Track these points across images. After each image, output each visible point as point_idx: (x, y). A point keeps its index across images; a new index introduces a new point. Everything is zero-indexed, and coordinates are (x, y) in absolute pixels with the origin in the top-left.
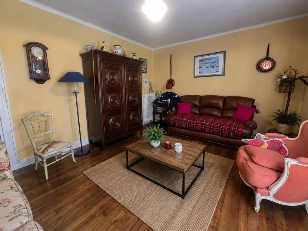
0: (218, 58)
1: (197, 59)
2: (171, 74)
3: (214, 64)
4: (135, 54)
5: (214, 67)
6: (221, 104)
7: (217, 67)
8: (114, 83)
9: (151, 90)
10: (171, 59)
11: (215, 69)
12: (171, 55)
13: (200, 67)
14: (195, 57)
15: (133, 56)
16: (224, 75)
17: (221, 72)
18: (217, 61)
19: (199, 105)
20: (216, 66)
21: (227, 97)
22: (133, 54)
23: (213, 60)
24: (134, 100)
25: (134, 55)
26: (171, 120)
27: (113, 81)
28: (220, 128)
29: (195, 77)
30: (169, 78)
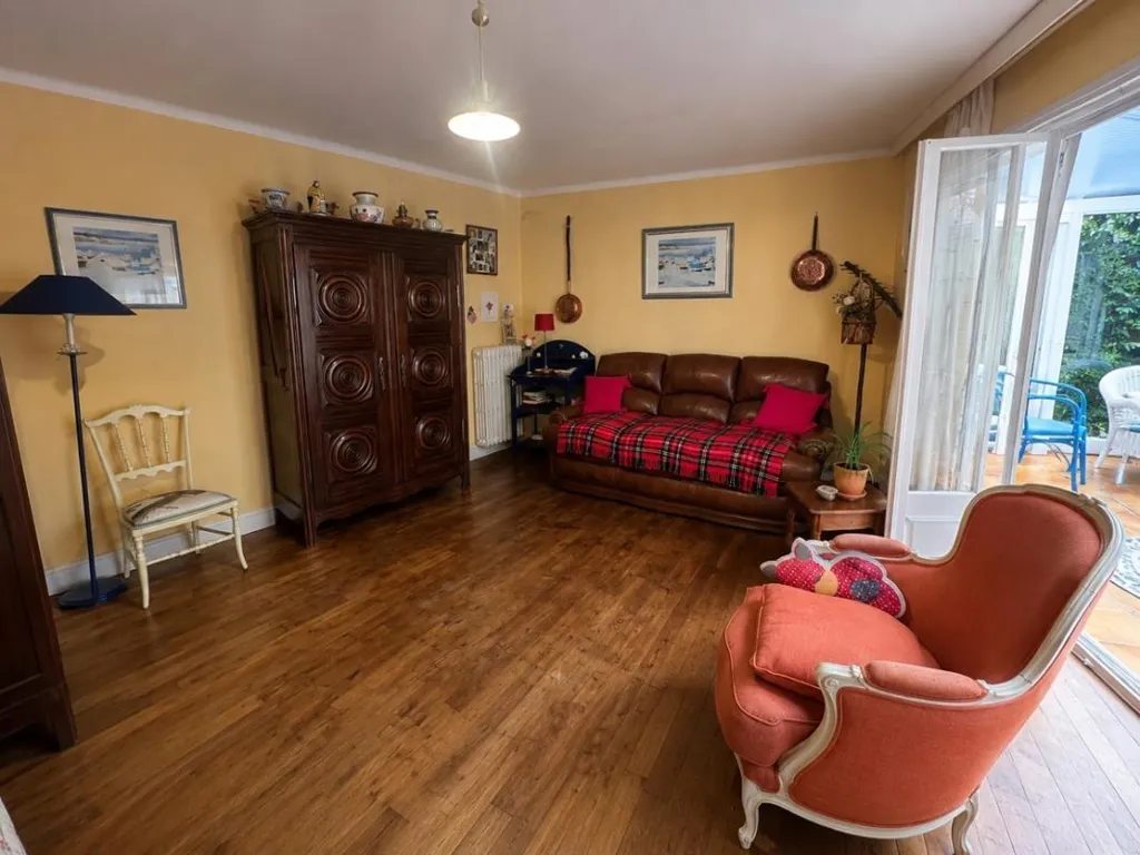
0: (711, 241)
1: (653, 241)
2: (569, 279)
3: (703, 260)
4: (436, 212)
5: (700, 268)
6: (729, 382)
7: (709, 269)
8: (351, 319)
9: (508, 335)
10: (568, 230)
11: (703, 277)
12: (568, 218)
13: (661, 267)
14: (645, 231)
15: (430, 217)
16: (729, 296)
17: (721, 285)
18: (711, 250)
19: (658, 384)
20: (708, 266)
21: (747, 359)
22: (428, 212)
23: (699, 248)
24: (429, 375)
25: (433, 214)
26: (560, 435)
27: (348, 313)
28: (700, 457)
29: (645, 297)
30: (562, 292)
